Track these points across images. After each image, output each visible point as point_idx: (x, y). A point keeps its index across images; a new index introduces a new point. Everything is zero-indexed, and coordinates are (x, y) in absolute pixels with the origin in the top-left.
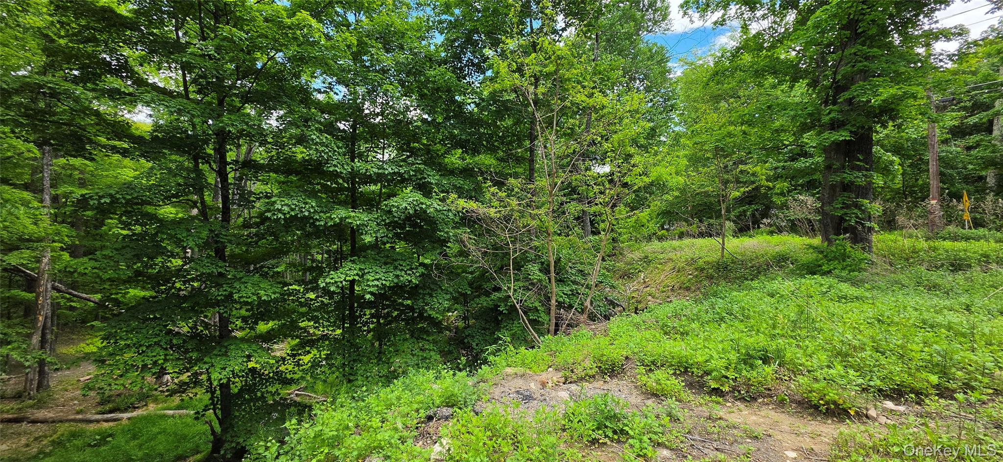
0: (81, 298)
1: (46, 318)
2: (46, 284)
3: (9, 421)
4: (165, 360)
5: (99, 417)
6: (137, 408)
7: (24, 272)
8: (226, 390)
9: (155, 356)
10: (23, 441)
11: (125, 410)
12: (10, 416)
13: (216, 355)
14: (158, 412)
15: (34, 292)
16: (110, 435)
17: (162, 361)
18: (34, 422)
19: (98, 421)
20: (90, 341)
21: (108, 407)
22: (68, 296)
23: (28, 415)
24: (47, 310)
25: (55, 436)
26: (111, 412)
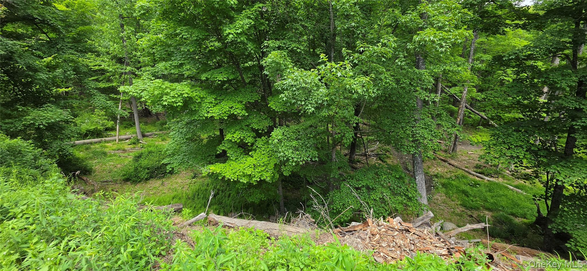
0: (475, 113)
1: (461, 120)
2: (463, 104)
3: (442, 160)
4: (524, 157)
5: (474, 173)
6: (493, 177)
7: (455, 97)
8: (559, 191)
9: (518, 153)
10: (446, 170)
11: (487, 176)
12: (443, 158)
13: (562, 166)
14: (504, 184)
15: (458, 107)
16: (478, 184)
17: (522, 157)
18: (450, 164)
19: (474, 175)
20: (474, 135)
21: (479, 170)
22: (470, 111)
23: (448, 160)
24: (461, 117)
25: (456, 174)
26: (480, 173)
